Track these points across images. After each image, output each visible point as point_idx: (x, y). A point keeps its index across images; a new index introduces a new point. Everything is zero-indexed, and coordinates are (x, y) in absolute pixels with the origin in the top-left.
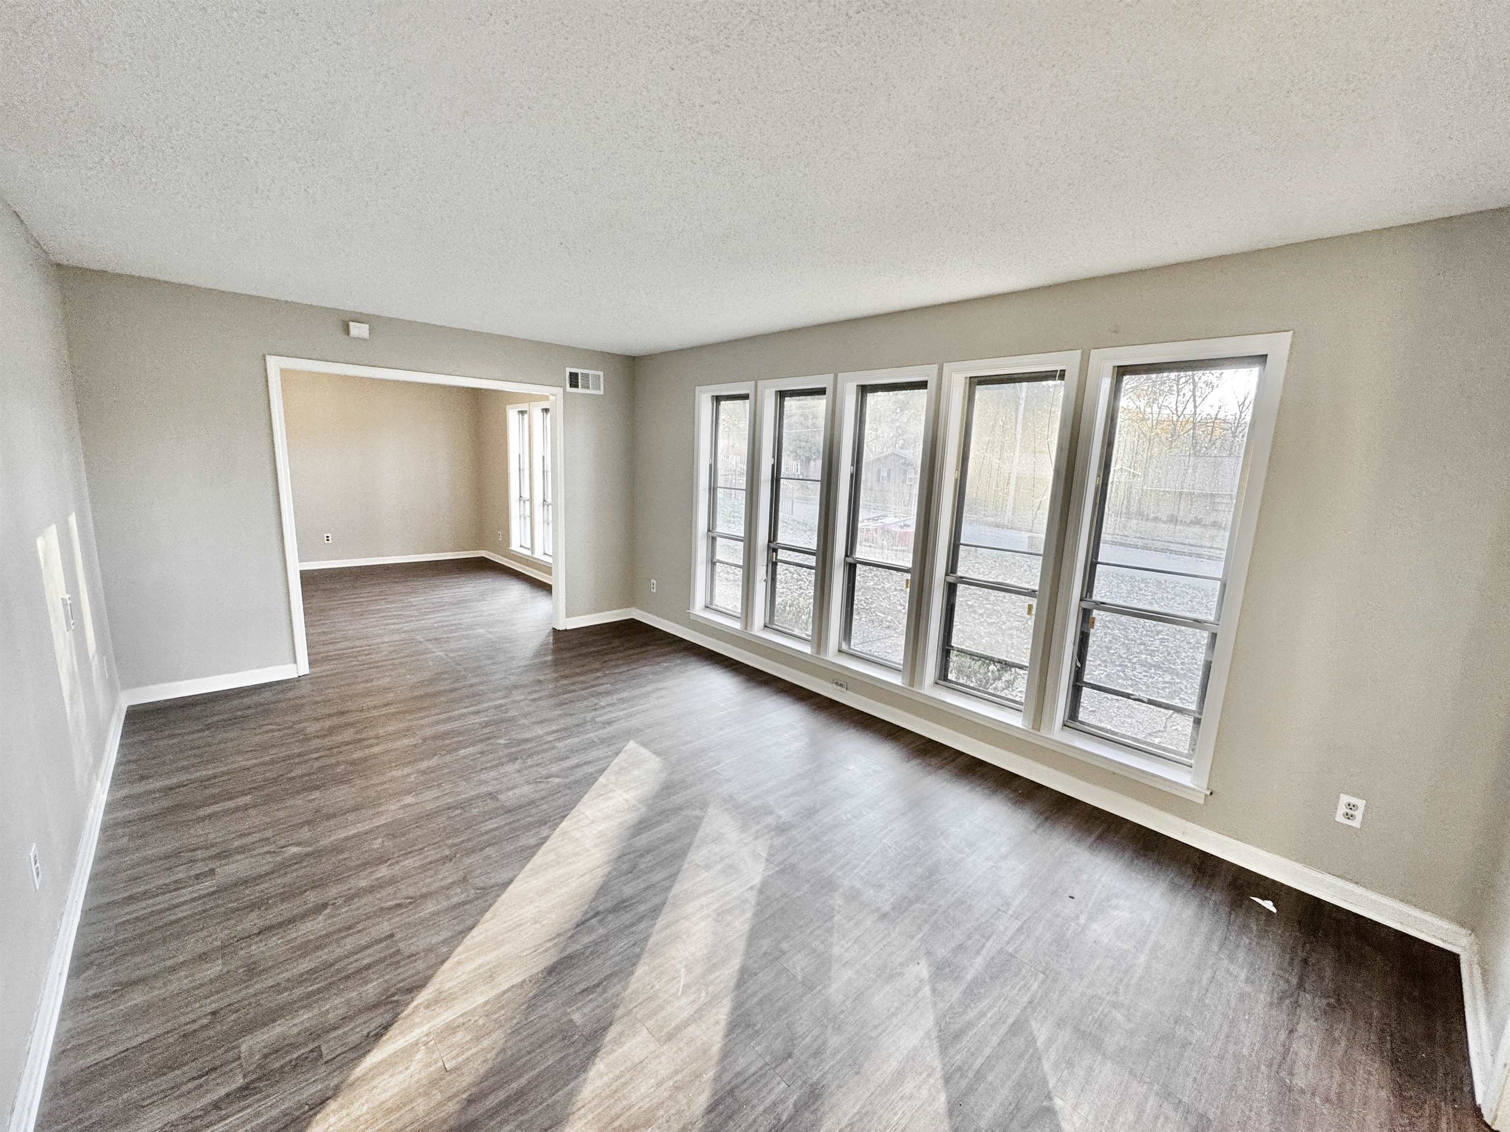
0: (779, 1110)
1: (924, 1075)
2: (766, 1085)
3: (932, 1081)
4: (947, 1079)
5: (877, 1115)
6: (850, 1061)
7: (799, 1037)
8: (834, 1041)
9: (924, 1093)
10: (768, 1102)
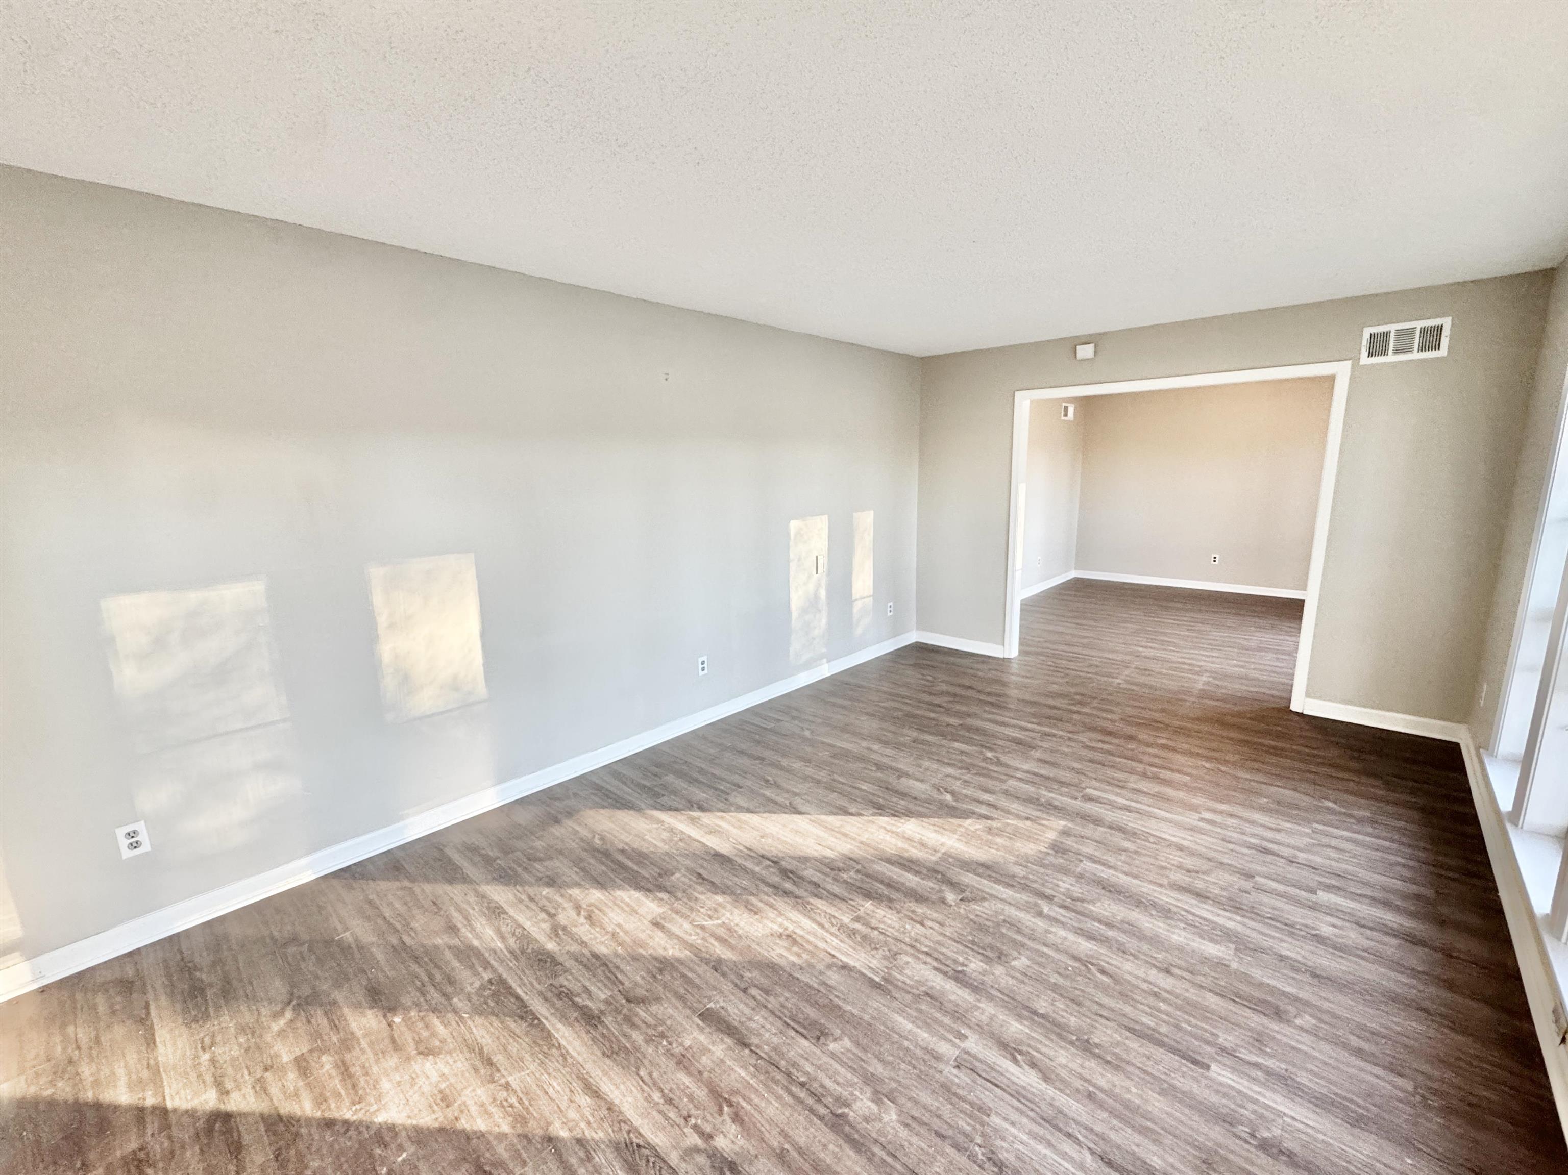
0: (584, 995)
1: (590, 1118)
2: (605, 985)
3: (583, 1125)
4: (580, 1142)
5: (561, 1068)
6: (616, 1048)
7: (647, 1008)
8: (637, 1037)
9: (572, 1114)
10: (592, 988)
